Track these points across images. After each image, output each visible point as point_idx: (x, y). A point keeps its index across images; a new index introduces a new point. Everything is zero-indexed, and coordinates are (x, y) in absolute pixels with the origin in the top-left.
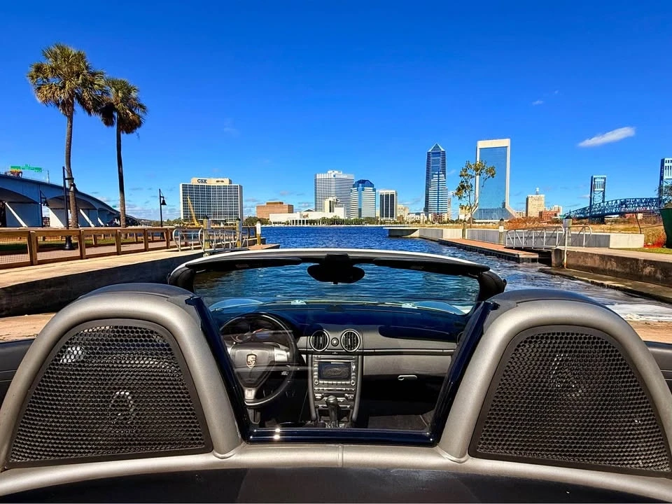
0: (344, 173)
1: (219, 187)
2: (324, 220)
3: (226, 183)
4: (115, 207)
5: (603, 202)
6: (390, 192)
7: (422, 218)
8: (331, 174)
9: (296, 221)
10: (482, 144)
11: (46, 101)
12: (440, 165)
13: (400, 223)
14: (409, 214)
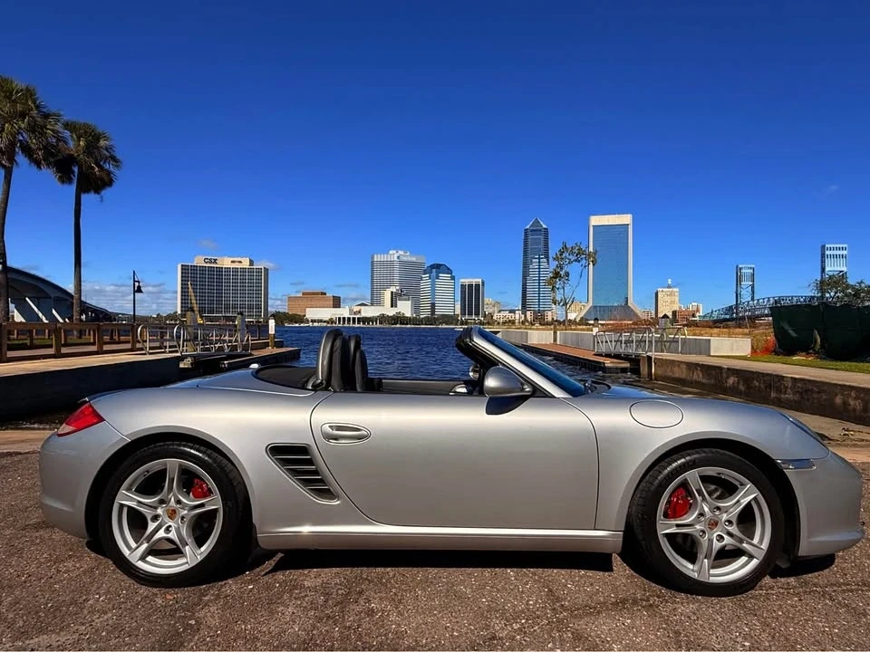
0: (411, 255)
1: (236, 270)
2: (383, 318)
3: (246, 263)
5: (753, 299)
6: (474, 281)
7: (517, 316)
8: (394, 255)
9: (344, 318)
10: (596, 220)
12: (542, 246)
13: (489, 323)
14: (500, 311)
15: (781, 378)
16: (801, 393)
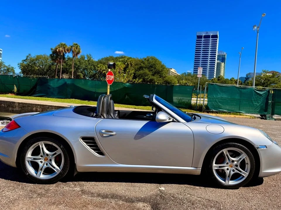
15: (14, 103)
16: (21, 108)
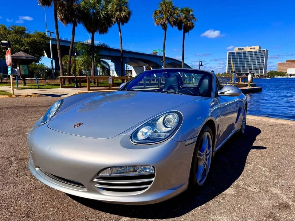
1: (252, 52)
3: (257, 48)
4: (192, 67)
11: (158, 25)
